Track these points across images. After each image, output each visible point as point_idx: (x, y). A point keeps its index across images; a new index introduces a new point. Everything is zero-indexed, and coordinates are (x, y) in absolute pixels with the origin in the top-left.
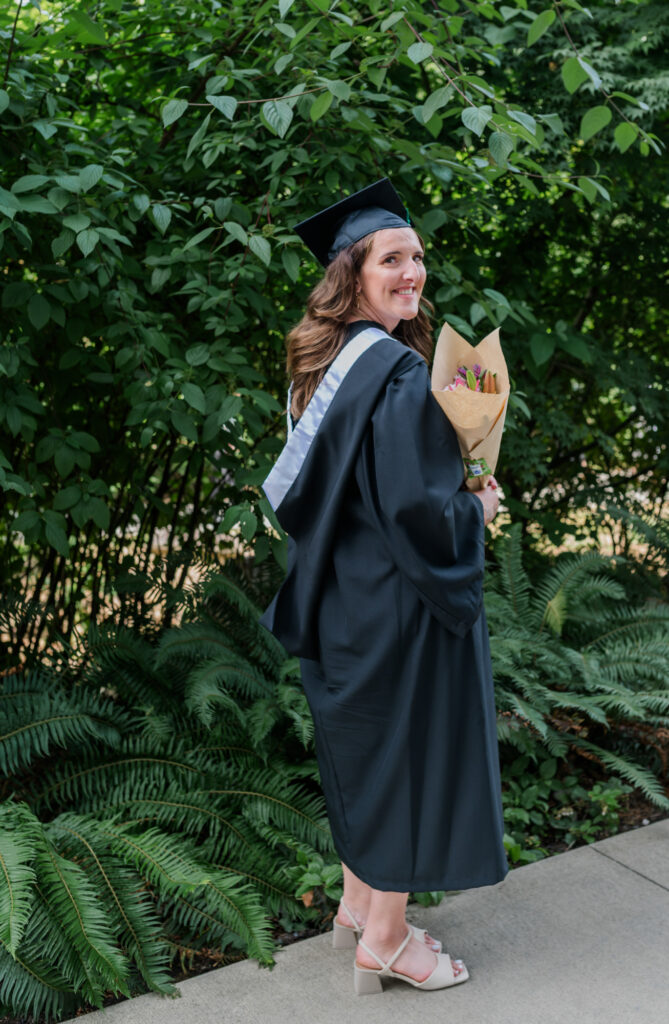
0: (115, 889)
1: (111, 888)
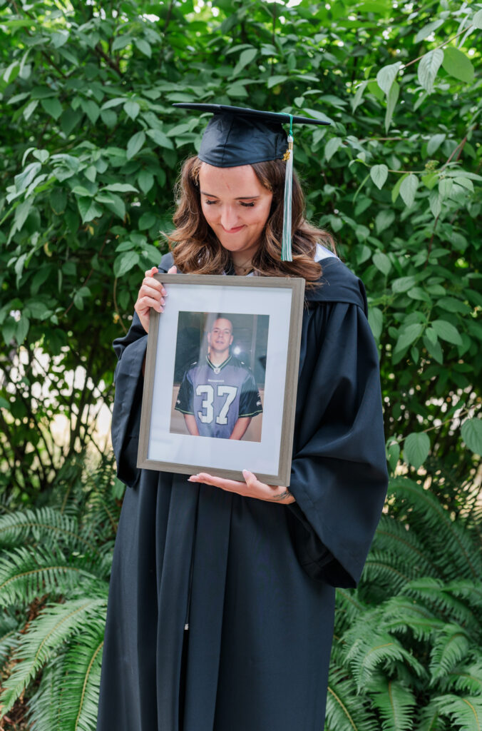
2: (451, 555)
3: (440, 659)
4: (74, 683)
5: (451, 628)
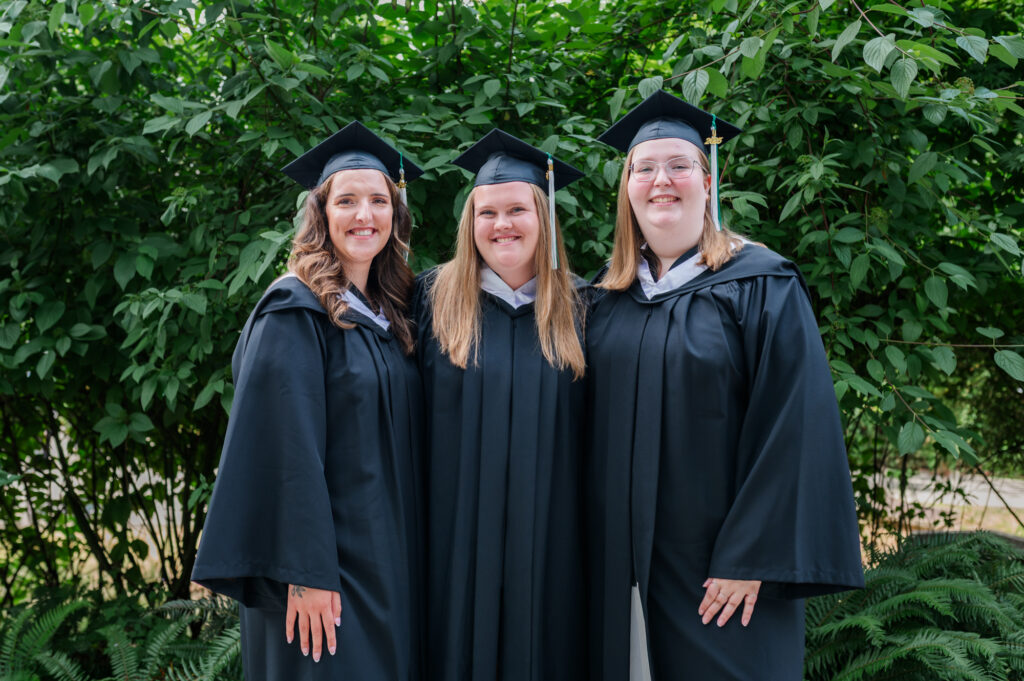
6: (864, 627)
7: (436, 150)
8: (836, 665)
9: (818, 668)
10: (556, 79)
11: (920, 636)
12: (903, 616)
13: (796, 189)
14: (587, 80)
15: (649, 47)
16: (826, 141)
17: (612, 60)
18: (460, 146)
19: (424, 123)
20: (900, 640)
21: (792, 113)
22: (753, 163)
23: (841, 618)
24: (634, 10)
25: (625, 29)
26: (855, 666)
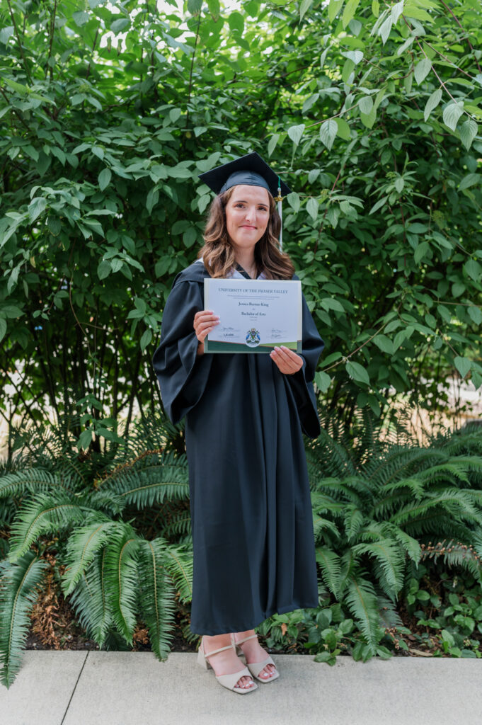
0: (157, 587)
1: (156, 585)
2: (335, 463)
3: (350, 526)
4: (113, 576)
5: (350, 506)
6: (411, 486)
7: (135, 159)
8: (392, 510)
9: (381, 512)
10: (224, 109)
11: (445, 492)
12: (437, 480)
13: (385, 194)
14: (249, 108)
15: (293, 86)
16: (407, 163)
17: (266, 96)
18: (152, 157)
19: (128, 138)
20: (433, 495)
21: (386, 142)
22: (358, 175)
23: (398, 480)
24: (281, 60)
25: (276, 73)
26: (404, 511)
